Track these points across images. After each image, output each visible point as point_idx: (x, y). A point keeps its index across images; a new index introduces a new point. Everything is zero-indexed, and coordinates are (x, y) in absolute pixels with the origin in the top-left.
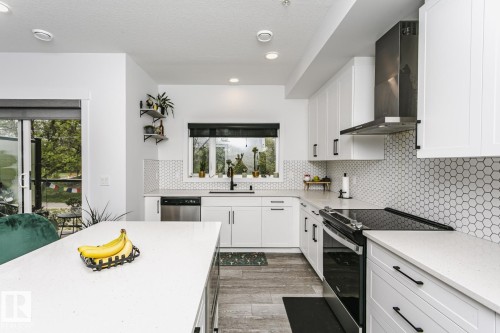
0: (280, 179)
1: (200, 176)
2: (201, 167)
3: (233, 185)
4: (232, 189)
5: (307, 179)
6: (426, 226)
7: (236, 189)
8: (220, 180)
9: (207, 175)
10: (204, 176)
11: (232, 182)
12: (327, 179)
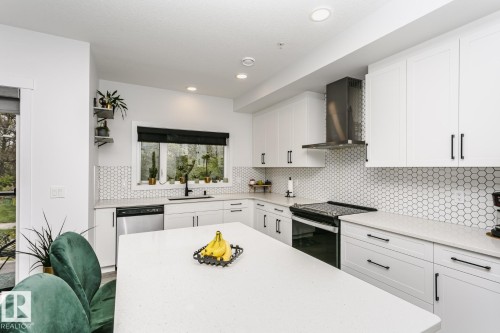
0: (230, 184)
1: (150, 183)
2: (152, 175)
3: (187, 191)
4: (187, 195)
5: (252, 183)
6: (359, 210)
7: (191, 195)
8: (172, 186)
9: (157, 182)
10: (155, 183)
11: (187, 188)
12: (268, 183)
